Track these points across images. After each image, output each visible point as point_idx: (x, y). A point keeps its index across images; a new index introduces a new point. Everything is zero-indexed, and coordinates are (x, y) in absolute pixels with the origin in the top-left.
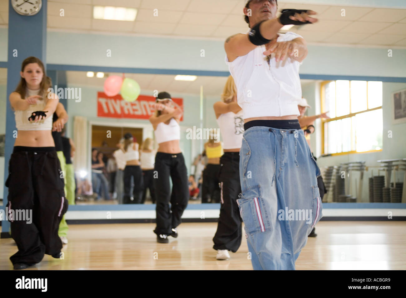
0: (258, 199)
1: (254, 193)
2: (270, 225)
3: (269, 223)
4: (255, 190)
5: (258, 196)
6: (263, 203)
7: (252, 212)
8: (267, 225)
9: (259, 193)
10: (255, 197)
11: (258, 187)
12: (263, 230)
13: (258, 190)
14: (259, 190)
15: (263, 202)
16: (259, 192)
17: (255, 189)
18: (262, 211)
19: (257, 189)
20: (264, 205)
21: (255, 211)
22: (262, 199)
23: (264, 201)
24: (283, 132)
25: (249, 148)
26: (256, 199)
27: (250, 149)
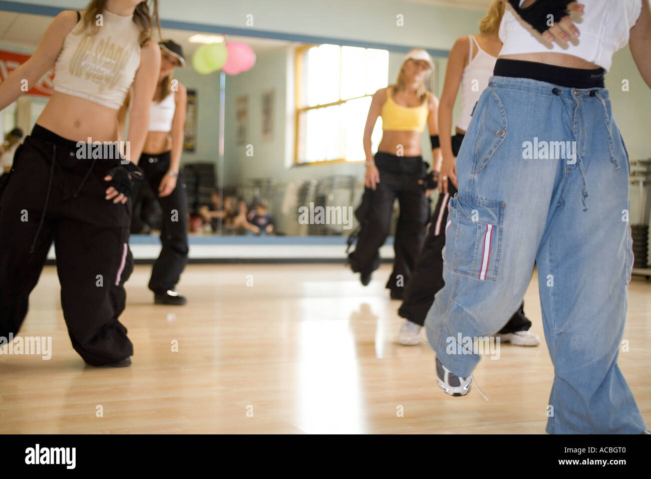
0: (494, 227)
1: (490, 216)
2: (496, 275)
3: (497, 271)
4: (493, 211)
5: (496, 223)
6: (500, 237)
7: (476, 247)
8: (493, 272)
9: (499, 219)
10: (490, 223)
11: (499, 207)
12: (482, 278)
13: (500, 211)
14: (502, 213)
15: (501, 235)
16: (500, 215)
17: (494, 209)
18: (493, 251)
19: (498, 209)
20: (500, 239)
21: (481, 246)
22: (502, 229)
23: (503, 233)
24: (575, 93)
25: (505, 123)
26: (490, 226)
27: (506, 125)
